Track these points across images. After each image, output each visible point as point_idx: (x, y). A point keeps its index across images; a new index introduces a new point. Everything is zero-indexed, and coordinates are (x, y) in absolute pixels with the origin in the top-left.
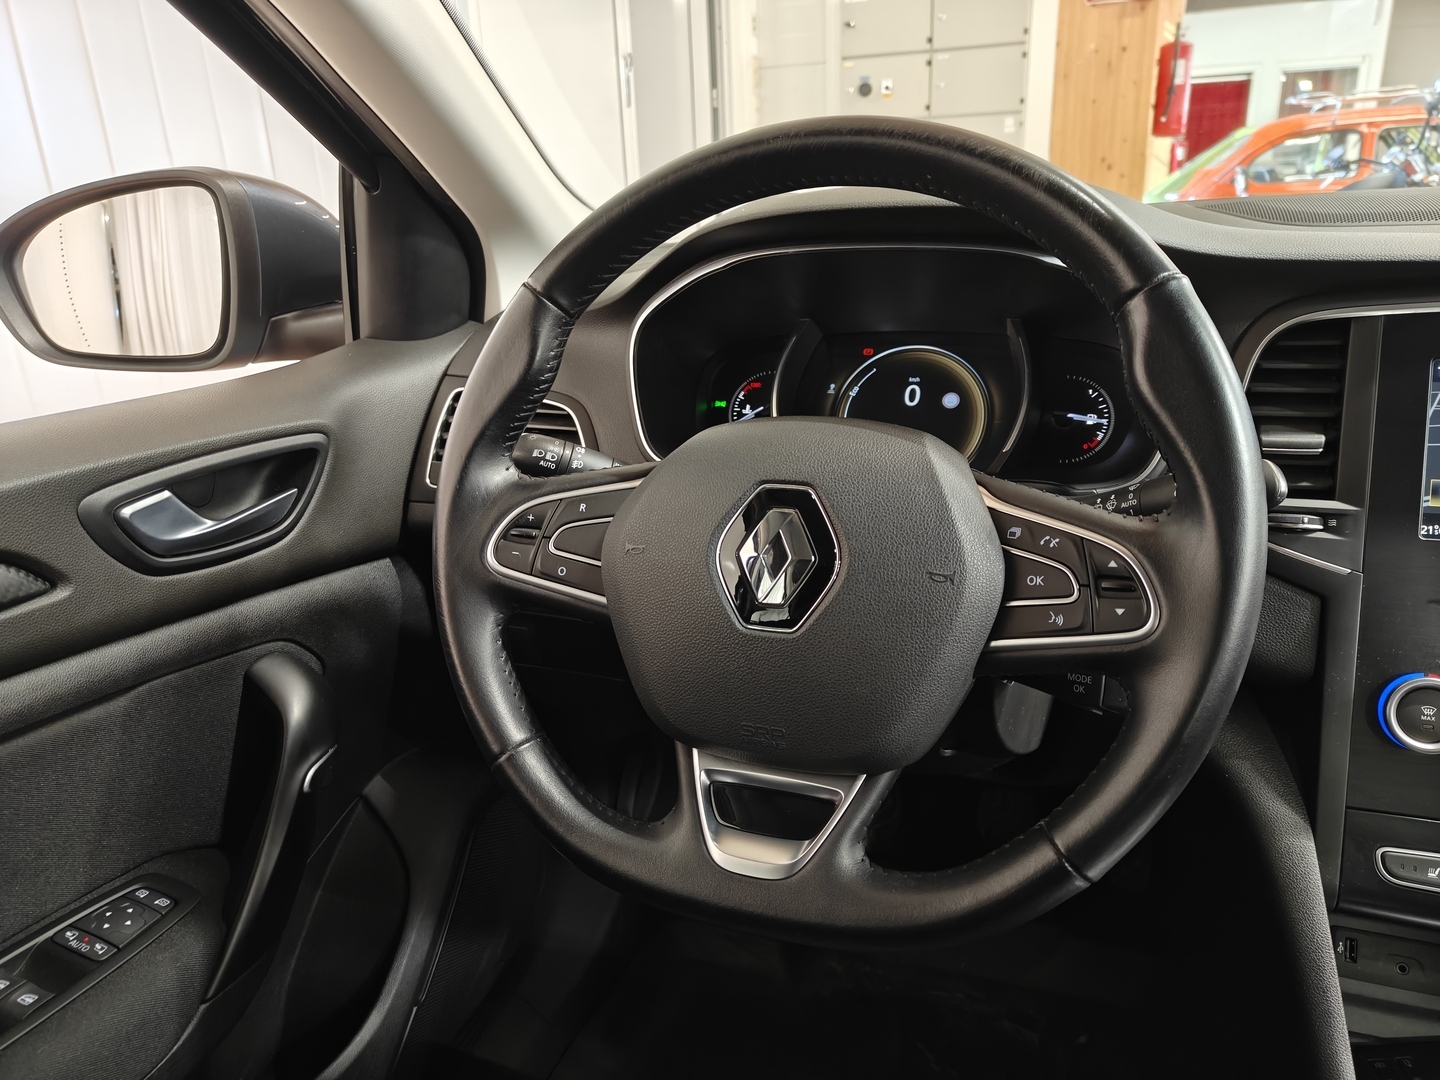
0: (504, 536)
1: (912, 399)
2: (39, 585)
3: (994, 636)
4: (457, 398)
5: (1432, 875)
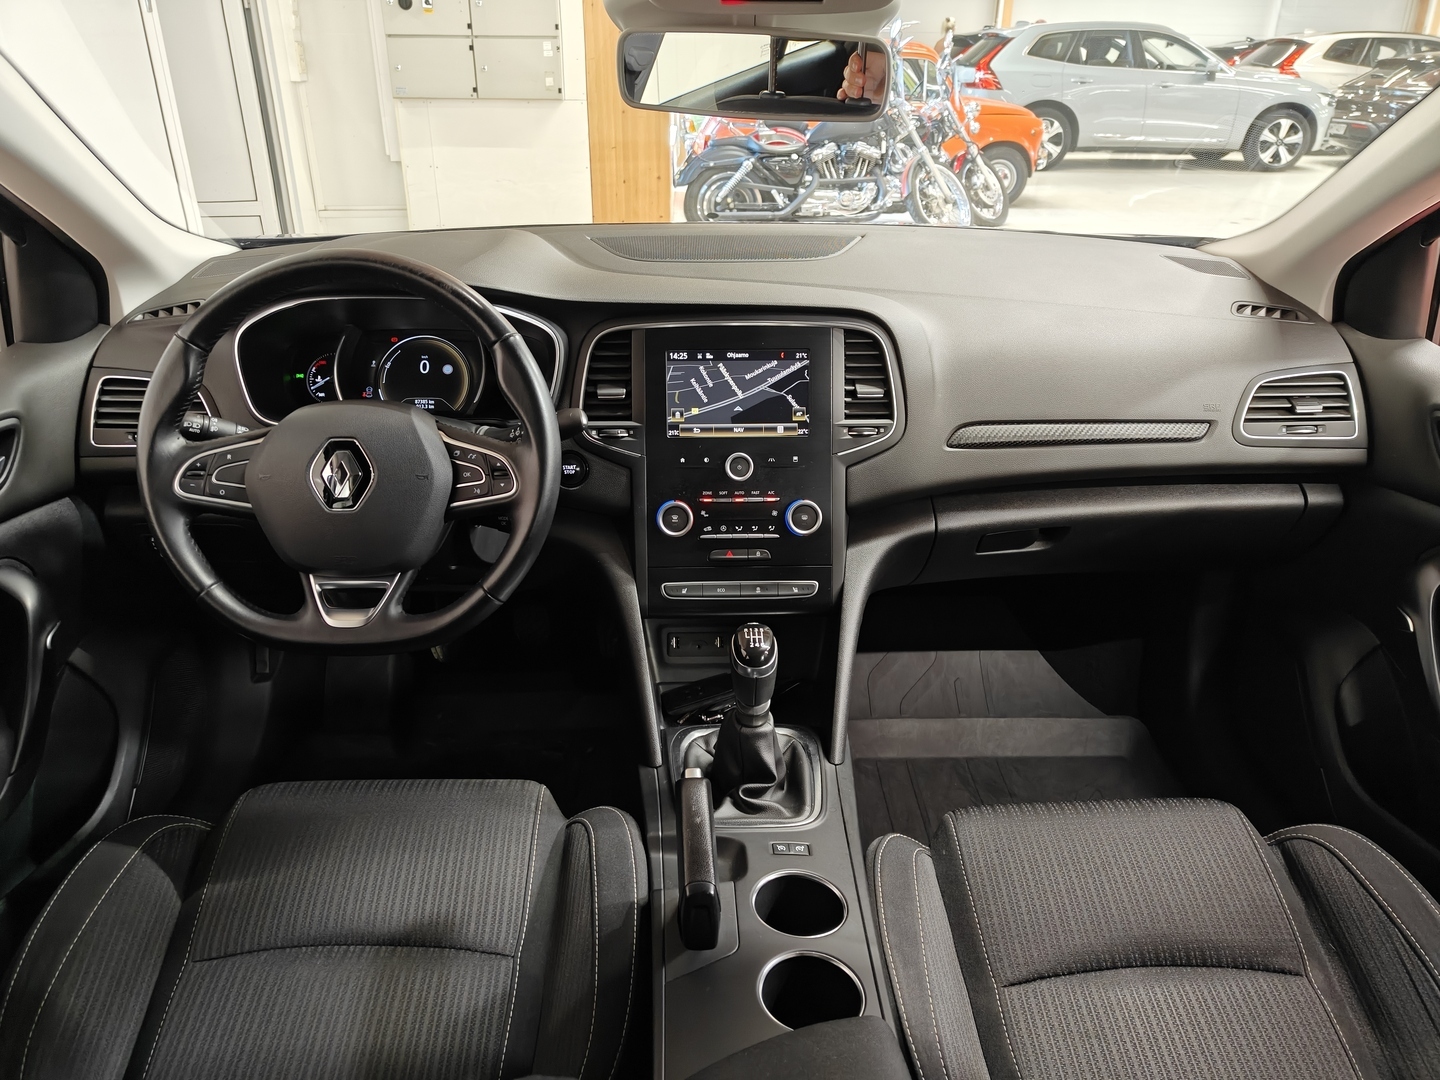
0: (184, 476)
1: (425, 369)
3: (453, 499)
4: (106, 383)
5: (684, 592)
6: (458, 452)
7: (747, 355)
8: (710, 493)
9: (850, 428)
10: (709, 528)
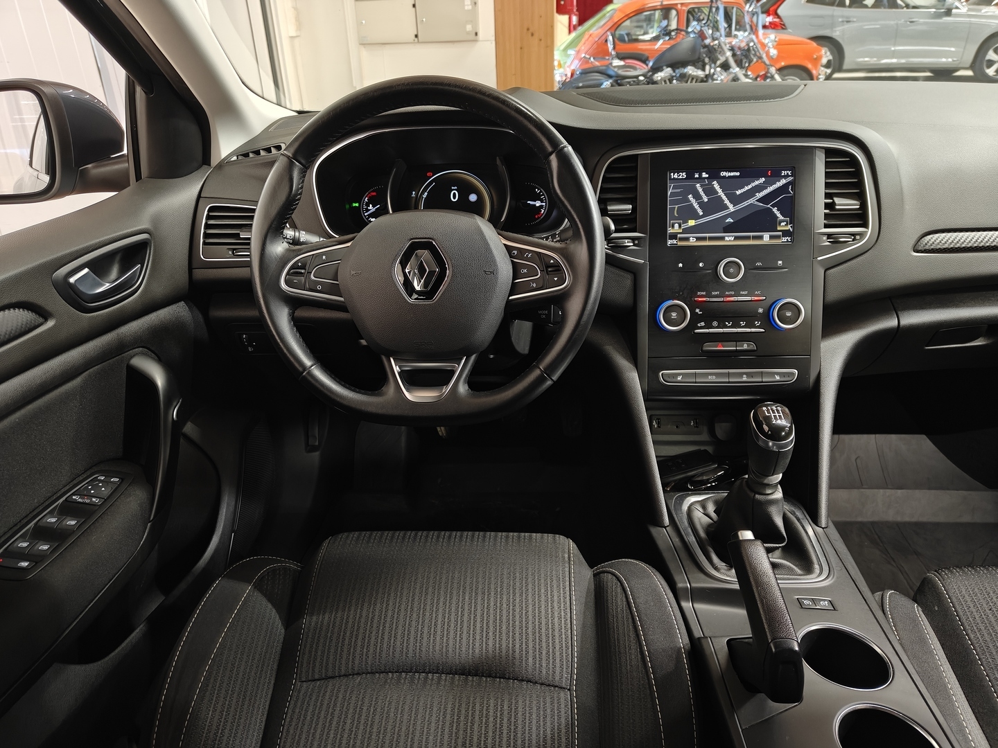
0: (288, 274)
1: (454, 197)
2: (41, 320)
3: (510, 295)
4: (211, 209)
5: (679, 378)
6: (516, 252)
7: (738, 174)
8: (704, 293)
9: (829, 236)
10: (703, 324)
